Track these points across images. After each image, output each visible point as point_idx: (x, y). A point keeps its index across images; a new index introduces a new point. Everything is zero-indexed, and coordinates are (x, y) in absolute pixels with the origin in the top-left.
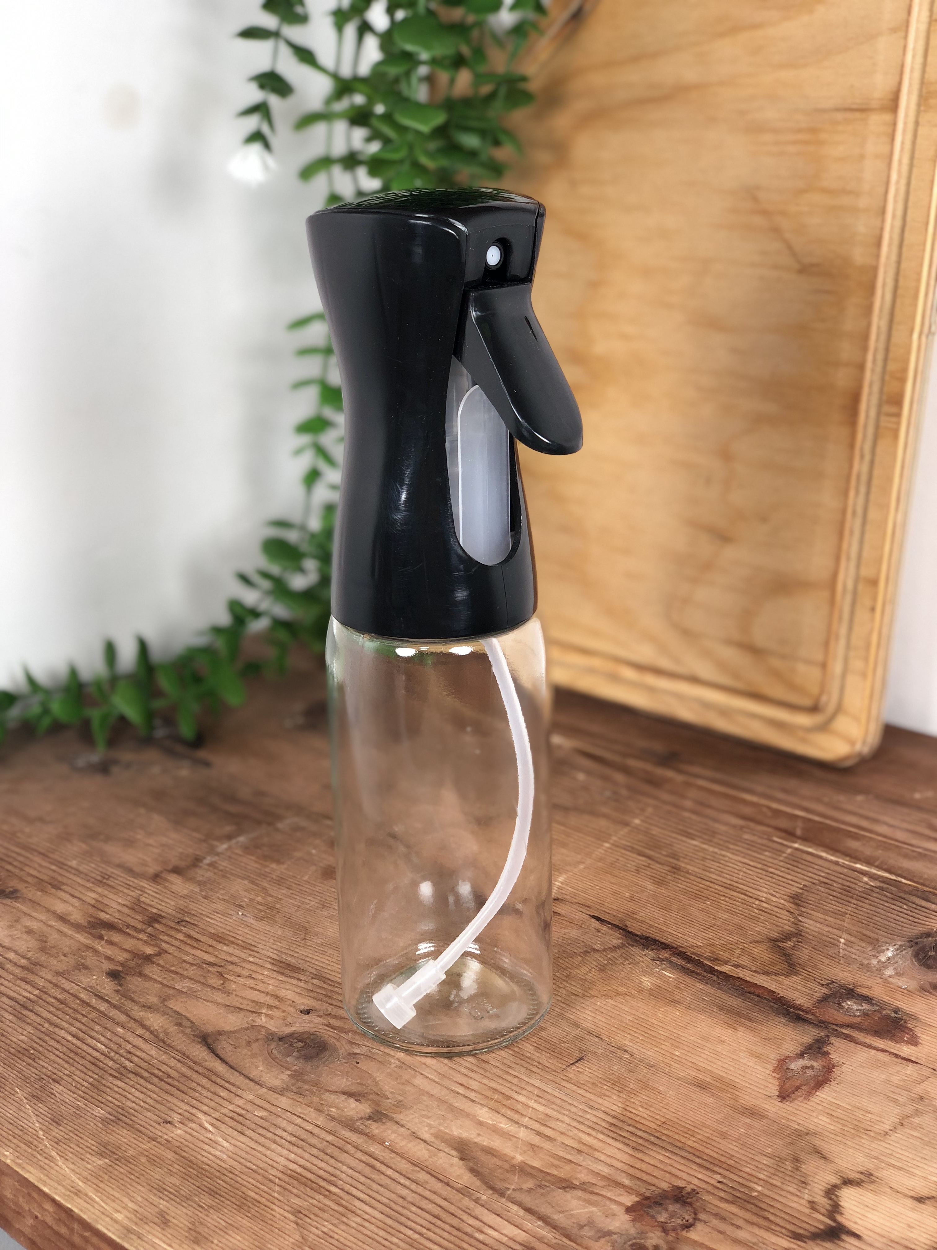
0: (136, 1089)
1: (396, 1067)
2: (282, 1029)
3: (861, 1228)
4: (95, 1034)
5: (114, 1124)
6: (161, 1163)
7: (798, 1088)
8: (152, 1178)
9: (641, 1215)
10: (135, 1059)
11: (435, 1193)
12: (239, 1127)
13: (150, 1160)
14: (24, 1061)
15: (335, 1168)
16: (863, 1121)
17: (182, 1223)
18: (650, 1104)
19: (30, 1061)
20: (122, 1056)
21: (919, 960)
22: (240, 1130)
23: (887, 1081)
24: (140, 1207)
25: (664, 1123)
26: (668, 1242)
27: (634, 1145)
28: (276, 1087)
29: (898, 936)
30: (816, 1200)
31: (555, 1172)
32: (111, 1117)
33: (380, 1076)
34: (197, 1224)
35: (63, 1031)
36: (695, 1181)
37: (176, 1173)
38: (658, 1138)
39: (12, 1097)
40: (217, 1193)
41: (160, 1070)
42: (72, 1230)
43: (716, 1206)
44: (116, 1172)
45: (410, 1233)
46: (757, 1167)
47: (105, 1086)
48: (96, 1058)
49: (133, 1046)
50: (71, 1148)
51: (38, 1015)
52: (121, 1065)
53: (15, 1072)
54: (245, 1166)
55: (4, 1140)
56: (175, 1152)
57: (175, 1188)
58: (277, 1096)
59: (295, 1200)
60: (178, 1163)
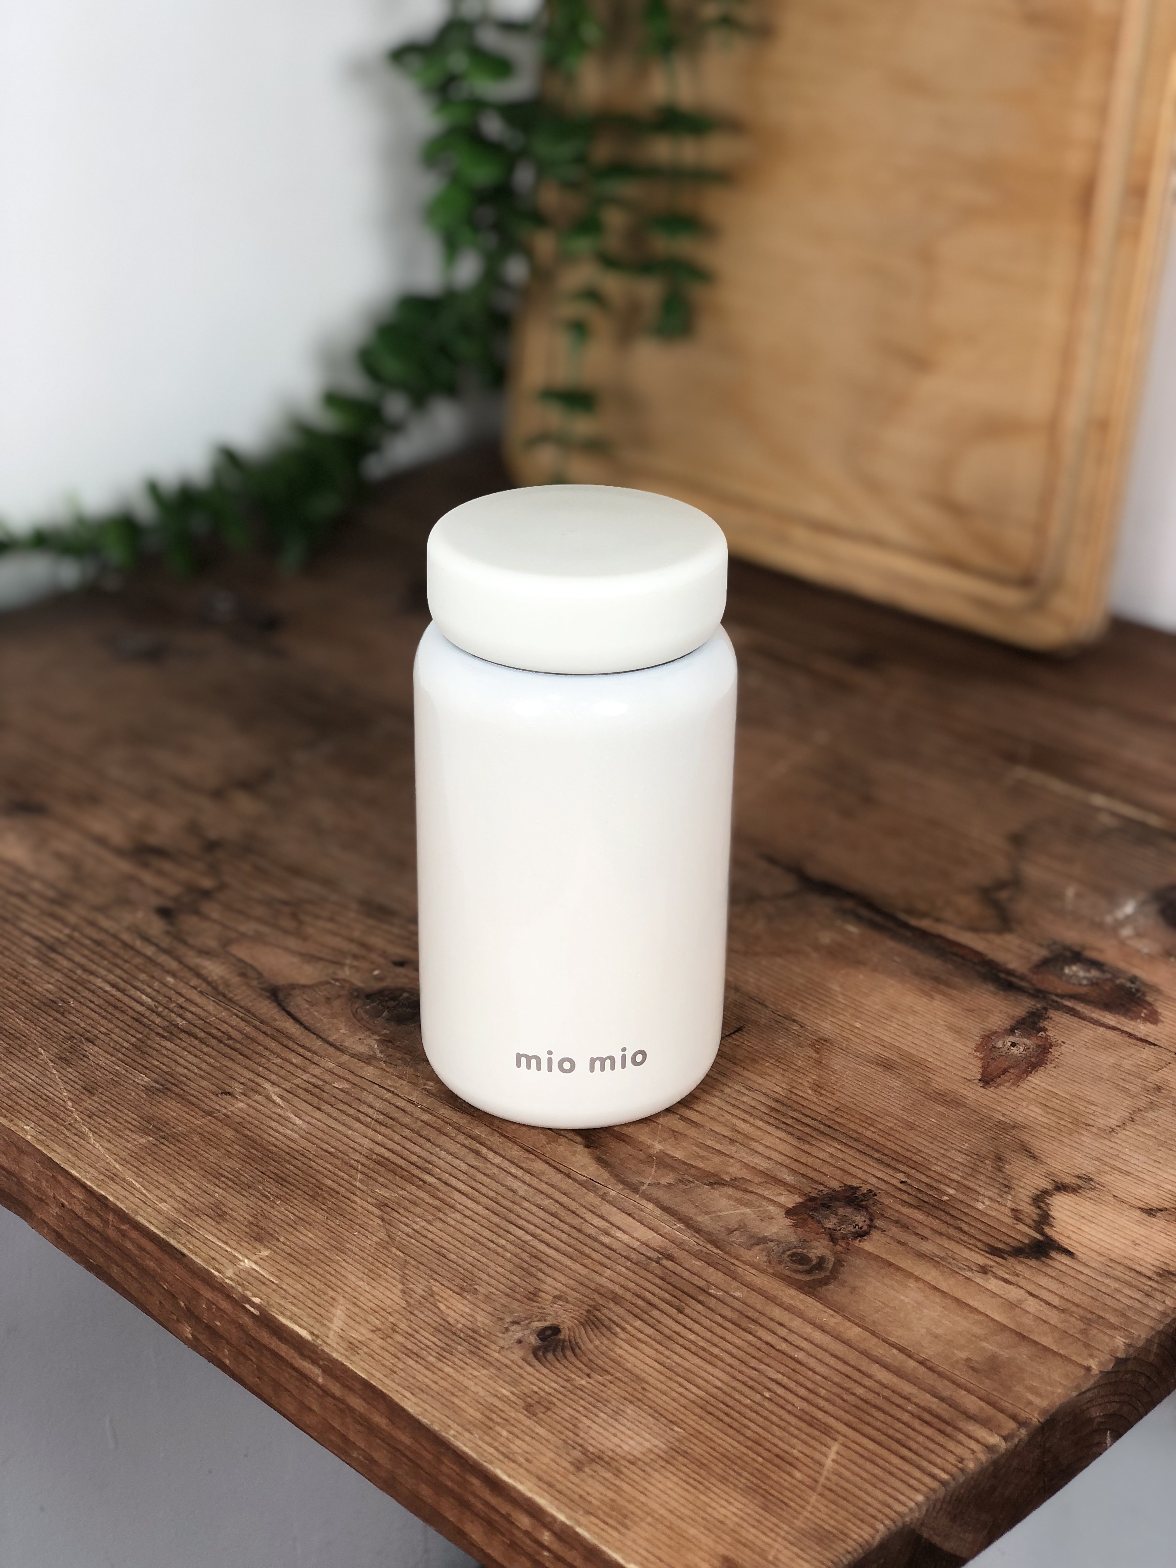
0: (189, 1052)
2: (369, 984)
3: (1075, 1244)
4: (139, 984)
5: (161, 1094)
6: (218, 1142)
7: (1005, 1071)
8: (206, 1161)
9: (805, 1220)
11: (553, 1186)
12: (315, 1101)
13: (205, 1139)
14: (50, 1015)
15: (431, 1153)
16: (1084, 1114)
17: (242, 1216)
18: (821, 1085)
19: (58, 1016)
20: (171, 1011)
21: (1166, 919)
22: (315, 1105)
23: (1117, 1066)
24: (191, 1195)
25: (837, 1109)
26: (836, 1254)
27: (798, 1134)
28: (362, 1054)
29: (1140, 887)
30: (1021, 1208)
31: (701, 1165)
32: (157, 1086)
34: (260, 1217)
35: (99, 980)
36: (873, 1181)
37: (236, 1155)
38: (829, 1127)
39: (35, 1059)
40: (286, 1181)
41: (219, 1030)
42: (106, 1222)
43: (898, 1212)
44: (162, 1153)
45: (520, 1233)
46: (950, 1166)
47: (150, 1047)
48: (140, 1014)
49: (187, 999)
50: (106, 1122)
51: (69, 959)
52: (171, 1022)
53: (39, 1029)
54: (322, 1149)
55: (24, 1111)
56: (236, 1130)
57: (234, 1173)
58: (361, 1064)
59: (382, 1191)
60: (238, 1143)
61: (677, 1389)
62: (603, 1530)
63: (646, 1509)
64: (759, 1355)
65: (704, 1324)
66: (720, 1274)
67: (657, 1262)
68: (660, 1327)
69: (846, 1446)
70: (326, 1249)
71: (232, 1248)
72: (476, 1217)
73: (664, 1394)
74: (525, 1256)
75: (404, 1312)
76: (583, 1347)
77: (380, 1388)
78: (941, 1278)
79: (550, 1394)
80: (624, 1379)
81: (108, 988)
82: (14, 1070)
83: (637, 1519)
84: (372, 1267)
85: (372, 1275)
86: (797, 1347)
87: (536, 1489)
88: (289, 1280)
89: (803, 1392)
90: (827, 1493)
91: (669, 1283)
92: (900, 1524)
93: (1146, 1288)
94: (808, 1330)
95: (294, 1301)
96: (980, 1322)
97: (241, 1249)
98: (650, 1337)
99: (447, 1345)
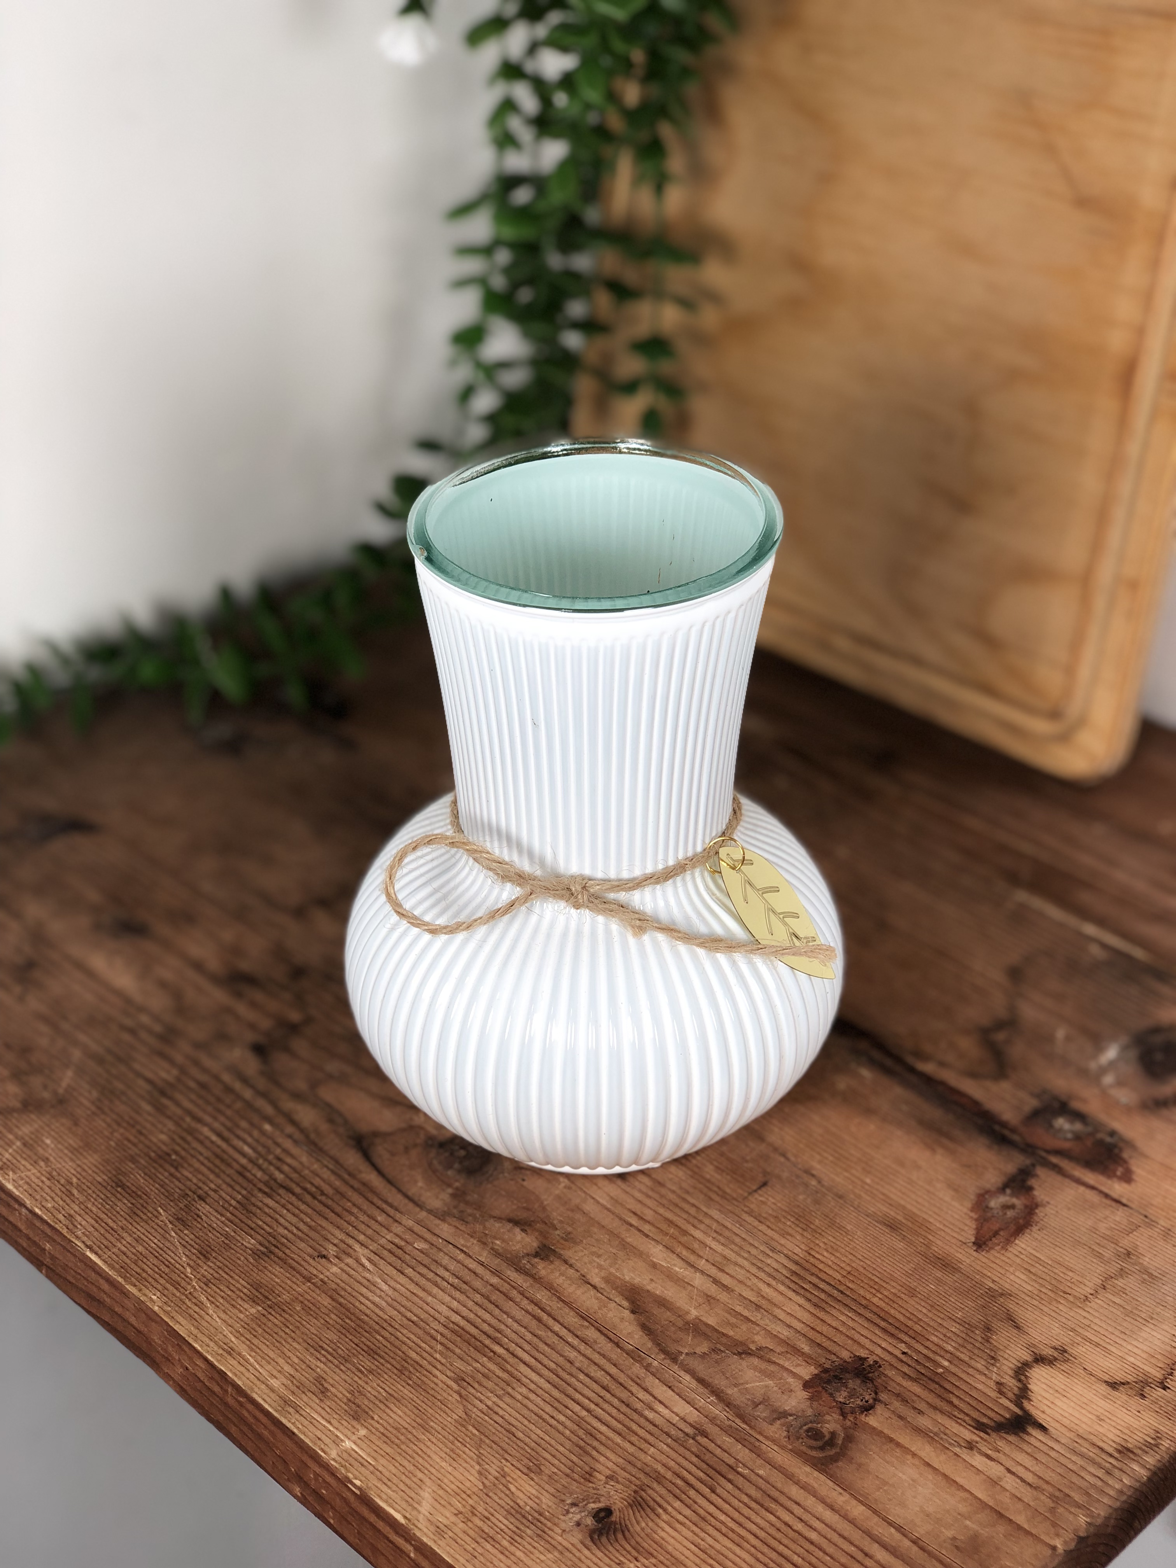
0: (288, 1210)
1: (565, 1187)
3: (1048, 1419)
5: (266, 1259)
6: (318, 1311)
7: (996, 1234)
8: (308, 1332)
9: (820, 1393)
11: (604, 1356)
12: (398, 1264)
13: (306, 1308)
14: (165, 1170)
15: (499, 1321)
16: (1063, 1281)
17: (341, 1393)
18: (835, 1247)
19: (172, 1170)
20: (271, 1163)
21: (1144, 1066)
22: (399, 1268)
23: (1094, 1230)
24: (297, 1370)
25: (849, 1273)
26: (845, 1429)
27: (816, 1300)
28: (437, 1209)
29: (1124, 1029)
30: (1004, 1381)
31: (731, 1333)
32: (262, 1249)
33: (548, 1200)
34: (356, 1394)
35: (206, 1128)
36: (879, 1351)
37: (333, 1326)
38: (842, 1292)
39: (157, 1221)
40: (377, 1354)
41: (312, 1184)
42: (226, 1391)
43: (898, 1384)
44: (270, 1324)
45: (577, 1408)
46: (945, 1336)
47: (254, 1205)
48: (243, 1167)
49: (284, 1150)
50: (221, 1290)
51: (179, 1104)
52: (271, 1176)
53: (157, 1186)
54: (406, 1317)
55: (150, 1280)
56: (331, 1297)
57: (332, 1345)
58: (438, 1222)
59: (458, 1364)
60: (335, 1311)
64: (779, 1535)
65: (733, 1504)
66: (747, 1451)
67: (693, 1439)
68: (695, 1507)
70: (413, 1427)
71: (334, 1427)
72: (540, 1392)
74: (581, 1433)
75: (481, 1494)
76: (631, 1529)
78: (933, 1454)
80: (666, 1562)
82: (138, 1233)
84: (453, 1447)
85: (454, 1456)
86: (811, 1527)
88: (383, 1461)
91: (703, 1461)
93: (1107, 1465)
94: (820, 1509)
95: (389, 1483)
96: (965, 1500)
97: (341, 1428)
98: (688, 1519)
99: (518, 1528)
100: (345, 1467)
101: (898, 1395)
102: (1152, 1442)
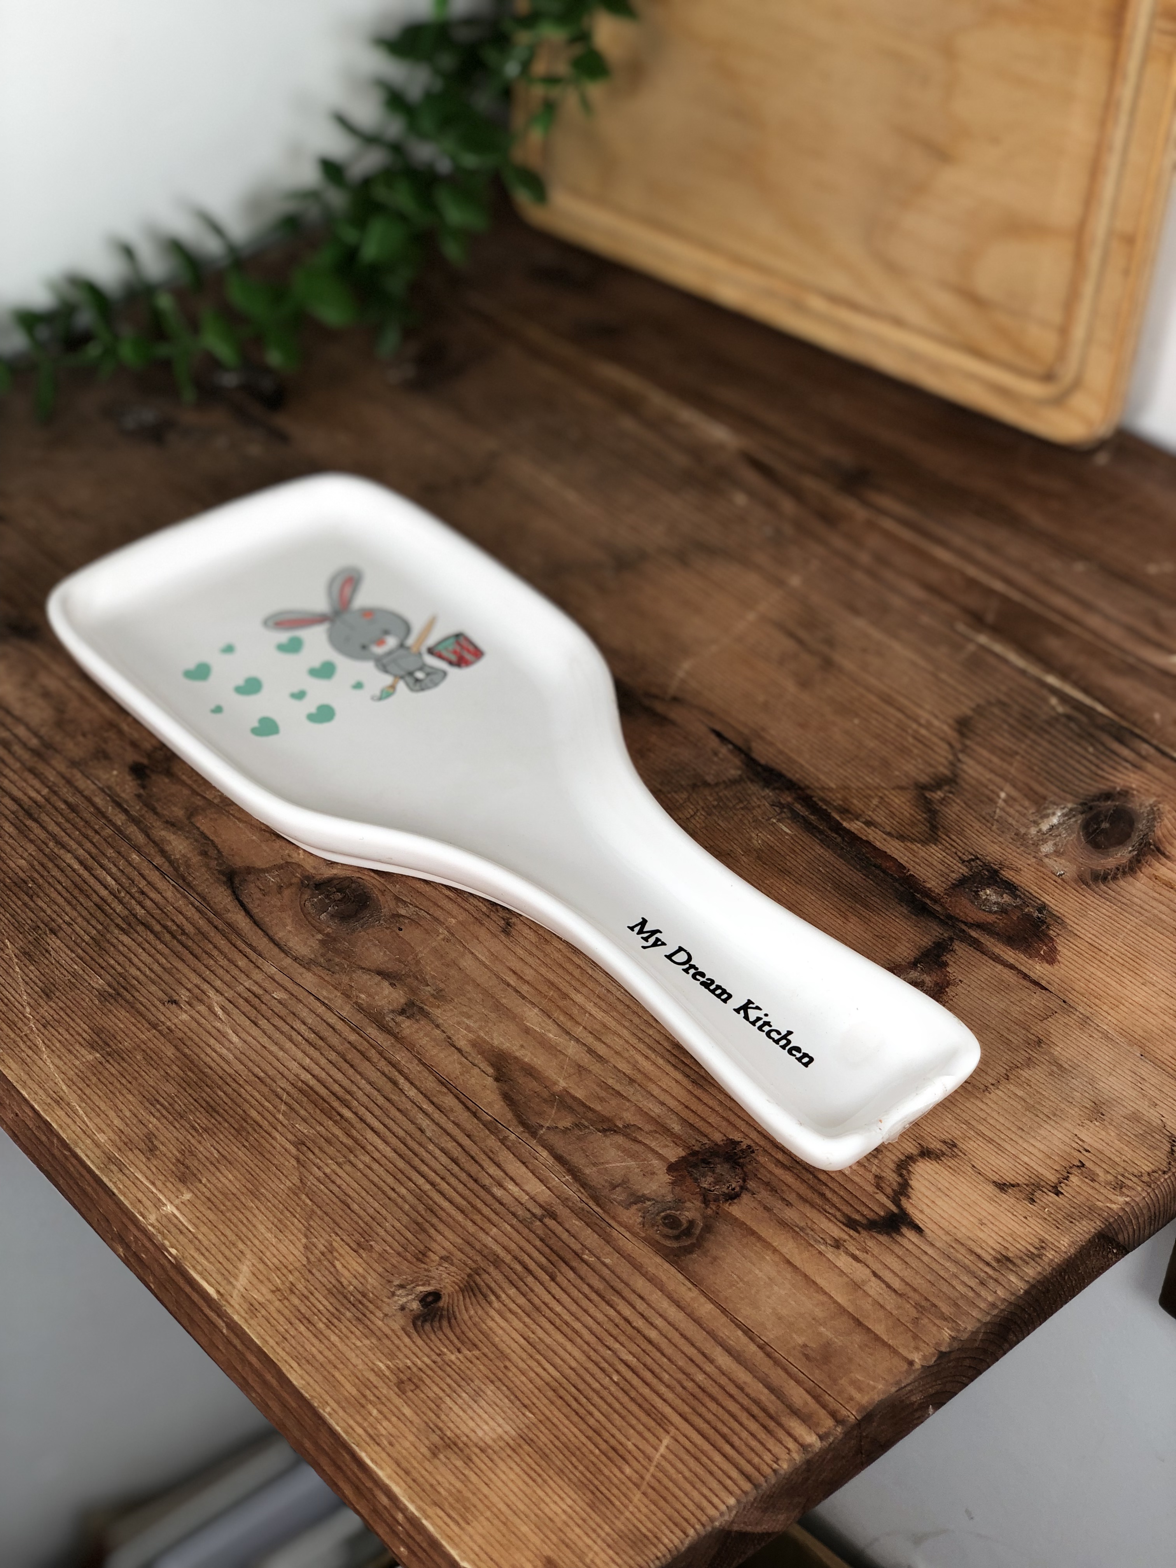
0: (144, 949)
1: (443, 940)
2: (320, 872)
3: (926, 1219)
4: (105, 862)
5: (112, 1001)
8: (145, 1084)
9: (684, 1177)
10: (148, 903)
11: (458, 1125)
12: (253, 1013)
13: (147, 1057)
14: (19, 899)
15: (352, 1081)
17: (171, 1152)
19: (26, 899)
20: (133, 897)
21: (1087, 834)
22: (253, 1019)
23: (1006, 1013)
24: (127, 1125)
26: (705, 1217)
28: (303, 957)
29: (1071, 794)
30: (884, 1174)
31: (599, 1108)
32: (110, 990)
33: (423, 952)
34: (187, 1154)
35: (69, 855)
36: (754, 1135)
37: (173, 1079)
40: (216, 1111)
41: (173, 921)
42: (53, 1143)
43: (770, 1172)
44: (106, 1073)
45: (421, 1181)
47: (109, 942)
48: (103, 899)
49: (149, 883)
50: (59, 1033)
51: (44, 828)
52: (131, 911)
54: (253, 1073)
56: (176, 1047)
57: (169, 1099)
58: (302, 970)
59: (301, 1126)
60: (177, 1063)
61: (536, 1369)
62: (446, 1523)
63: (486, 1502)
64: (615, 1332)
65: (572, 1294)
66: (596, 1236)
67: (541, 1221)
68: (531, 1295)
69: (676, 1440)
70: (243, 1193)
71: (157, 1189)
73: (523, 1374)
74: (421, 1208)
75: (303, 1270)
76: (458, 1316)
77: (271, 1356)
78: (796, 1251)
79: (420, 1369)
80: (490, 1355)
81: (77, 866)
83: (478, 1514)
84: (282, 1217)
85: (280, 1226)
86: (652, 1324)
87: (394, 1475)
88: (204, 1229)
89: (648, 1376)
90: (650, 1491)
91: (547, 1246)
92: (709, 1528)
93: (982, 1274)
94: (665, 1305)
95: (207, 1254)
96: (823, 1304)
97: (165, 1191)
98: (520, 1307)
99: (336, 1309)
100: (162, 1234)
101: (767, 1184)
102: (1035, 1252)
